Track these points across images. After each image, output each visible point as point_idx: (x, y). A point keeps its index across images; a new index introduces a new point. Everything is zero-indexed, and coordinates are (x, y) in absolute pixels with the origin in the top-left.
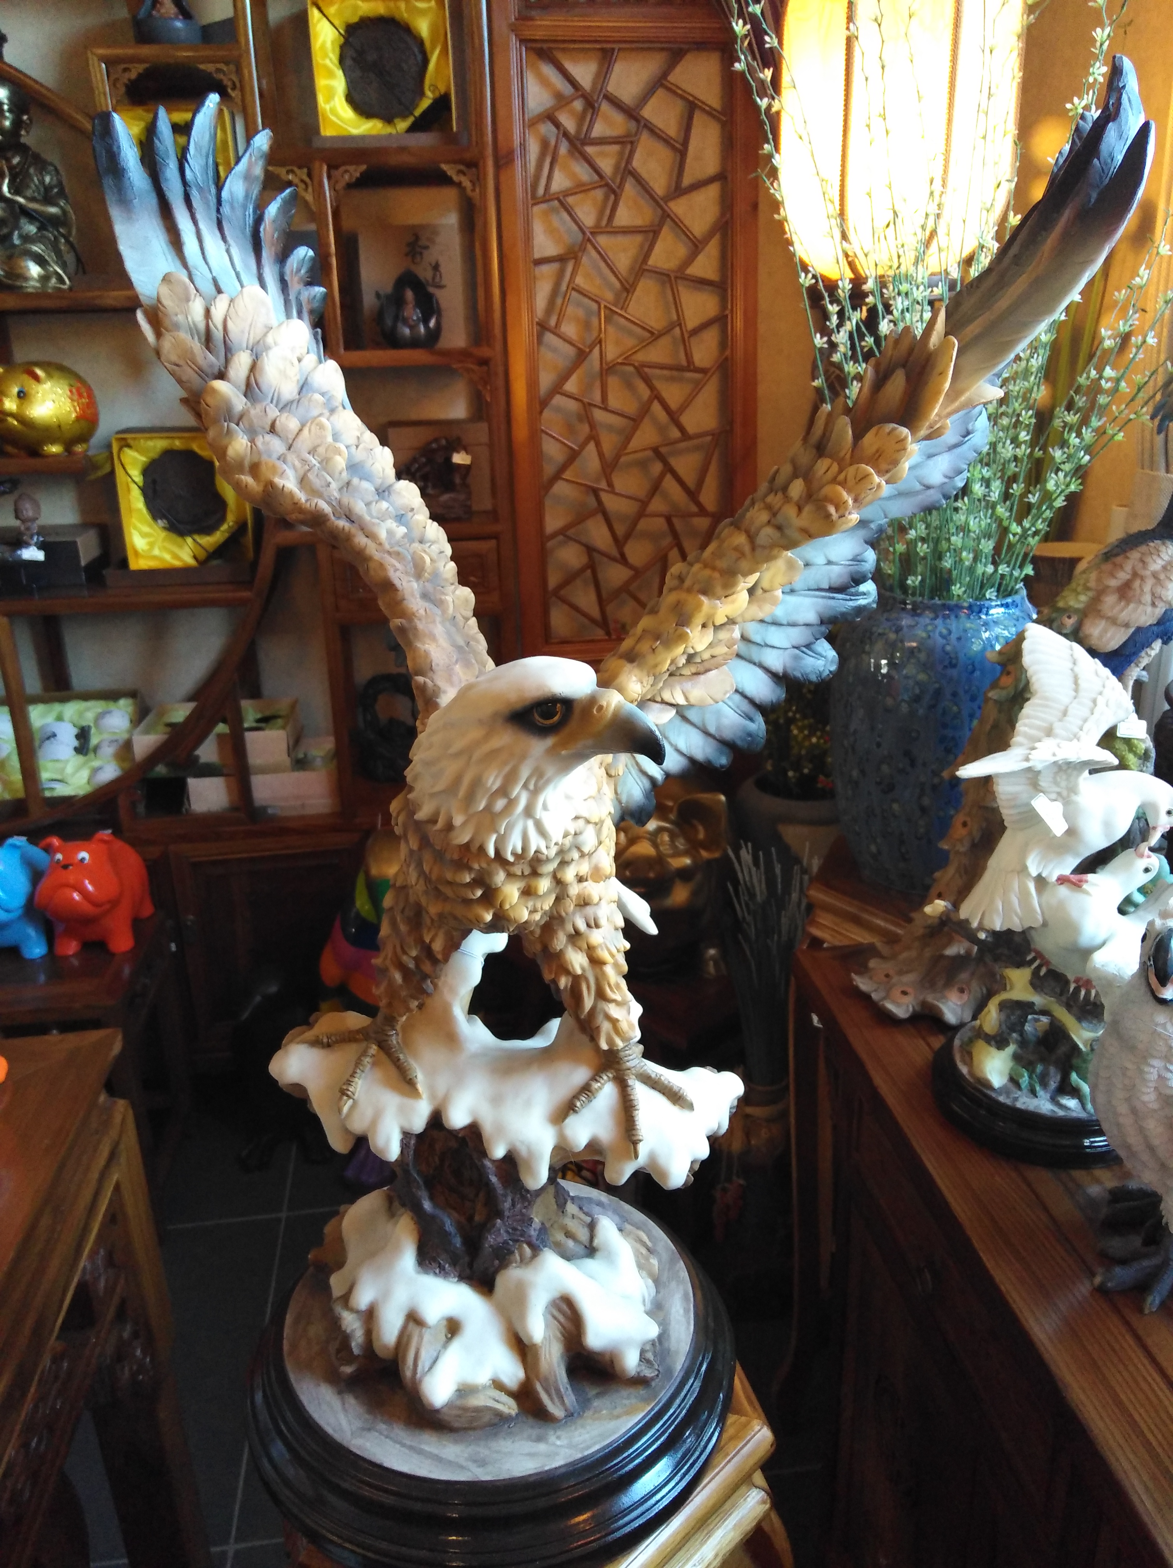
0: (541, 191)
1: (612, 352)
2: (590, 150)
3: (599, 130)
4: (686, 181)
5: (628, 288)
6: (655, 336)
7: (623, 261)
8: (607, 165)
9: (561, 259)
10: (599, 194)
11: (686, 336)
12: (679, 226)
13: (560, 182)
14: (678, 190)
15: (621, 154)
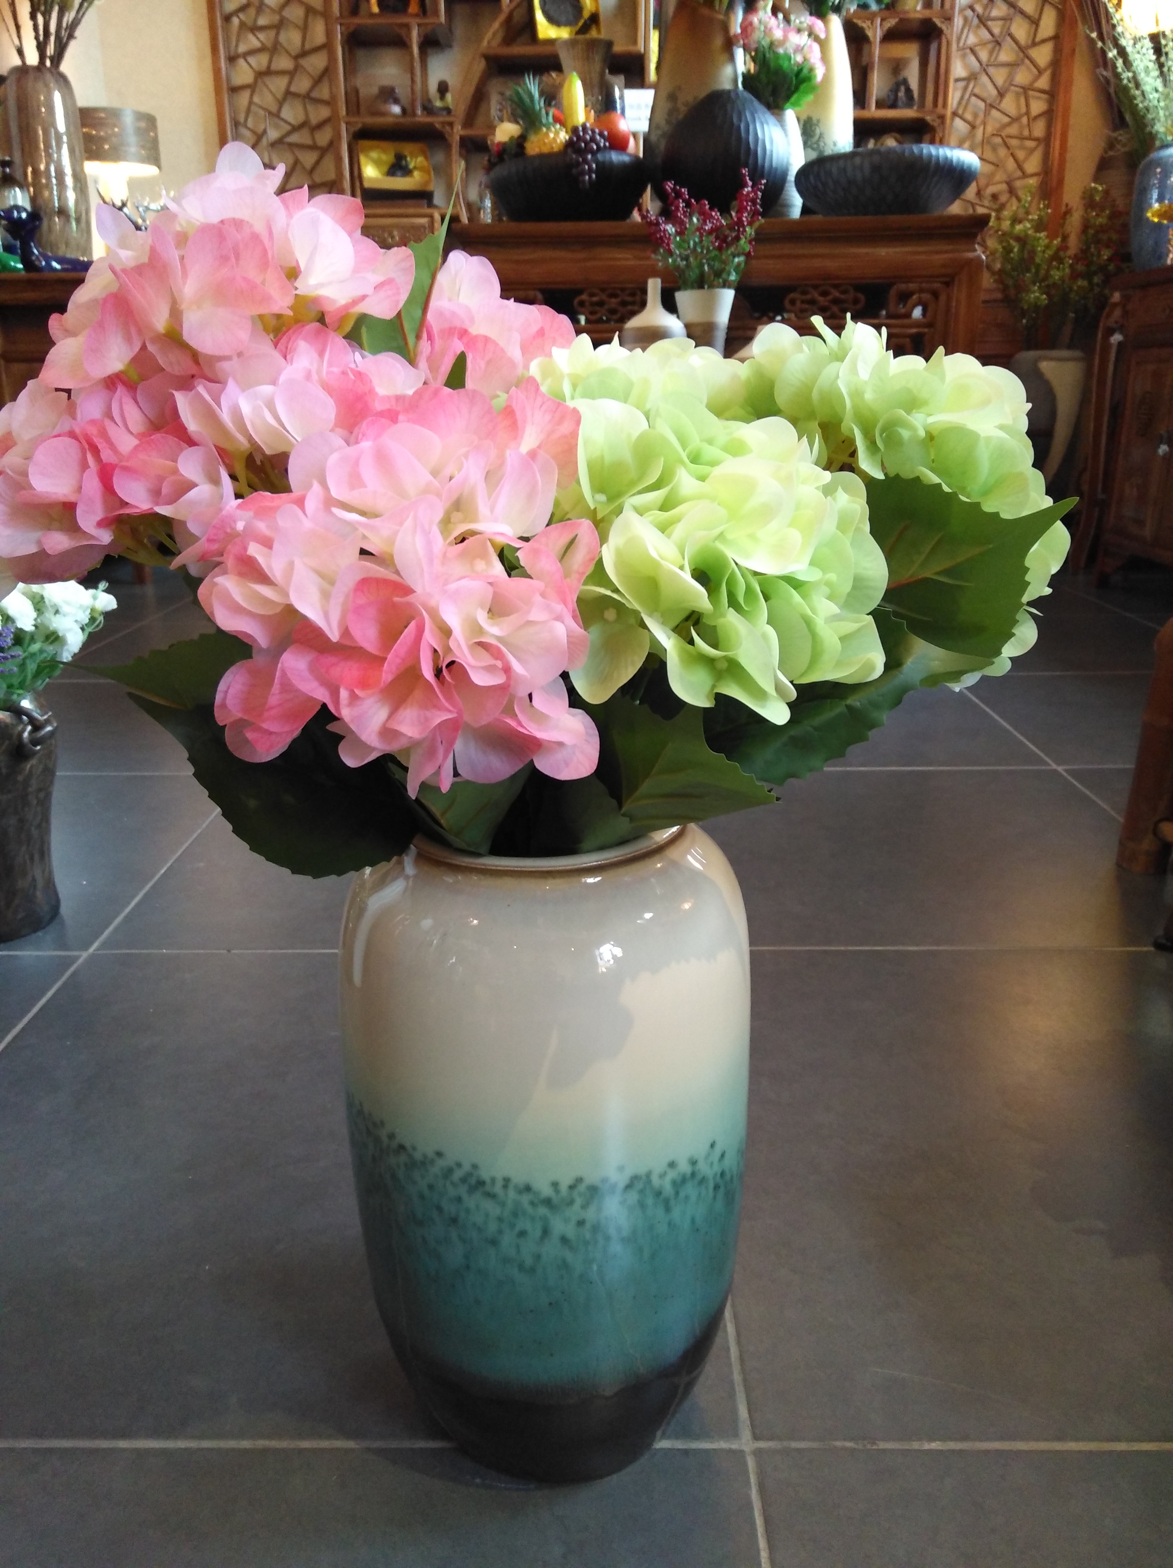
0: (961, 44)
1: (990, 129)
2: (990, 23)
3: (995, 13)
4: (1037, 40)
5: (1001, 95)
6: (1014, 120)
7: (1000, 81)
8: (996, 31)
9: (968, 80)
10: (990, 46)
11: (1031, 119)
12: (1032, 61)
13: (972, 40)
14: (1034, 44)
15: (1004, 25)
